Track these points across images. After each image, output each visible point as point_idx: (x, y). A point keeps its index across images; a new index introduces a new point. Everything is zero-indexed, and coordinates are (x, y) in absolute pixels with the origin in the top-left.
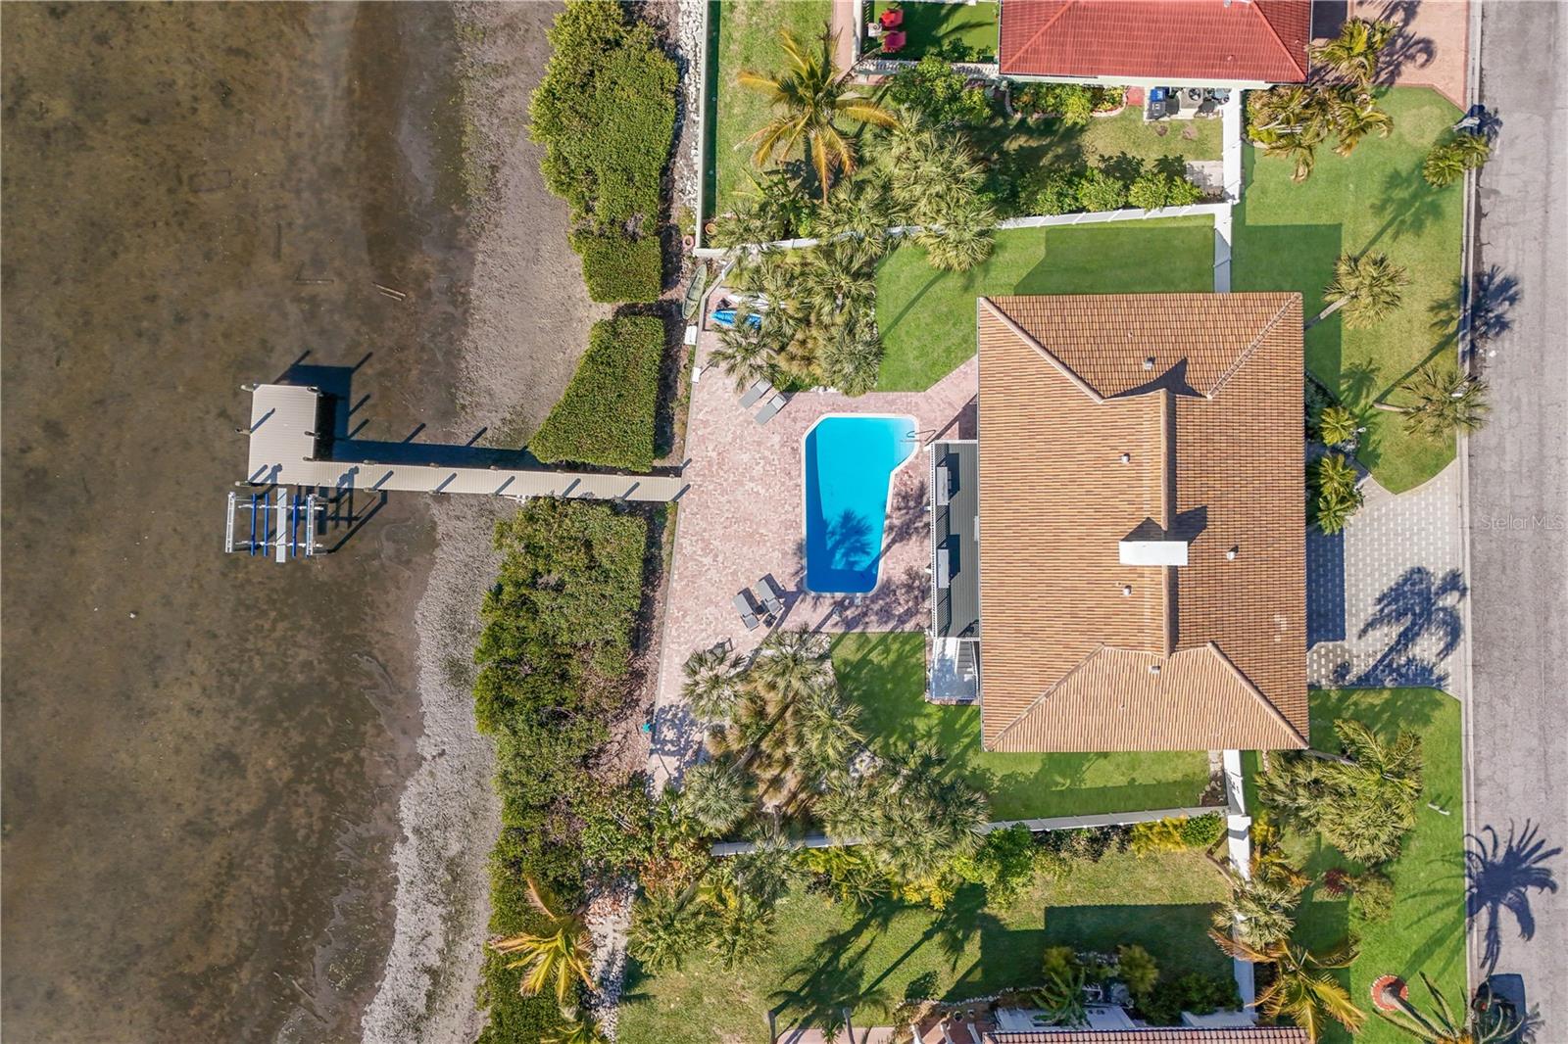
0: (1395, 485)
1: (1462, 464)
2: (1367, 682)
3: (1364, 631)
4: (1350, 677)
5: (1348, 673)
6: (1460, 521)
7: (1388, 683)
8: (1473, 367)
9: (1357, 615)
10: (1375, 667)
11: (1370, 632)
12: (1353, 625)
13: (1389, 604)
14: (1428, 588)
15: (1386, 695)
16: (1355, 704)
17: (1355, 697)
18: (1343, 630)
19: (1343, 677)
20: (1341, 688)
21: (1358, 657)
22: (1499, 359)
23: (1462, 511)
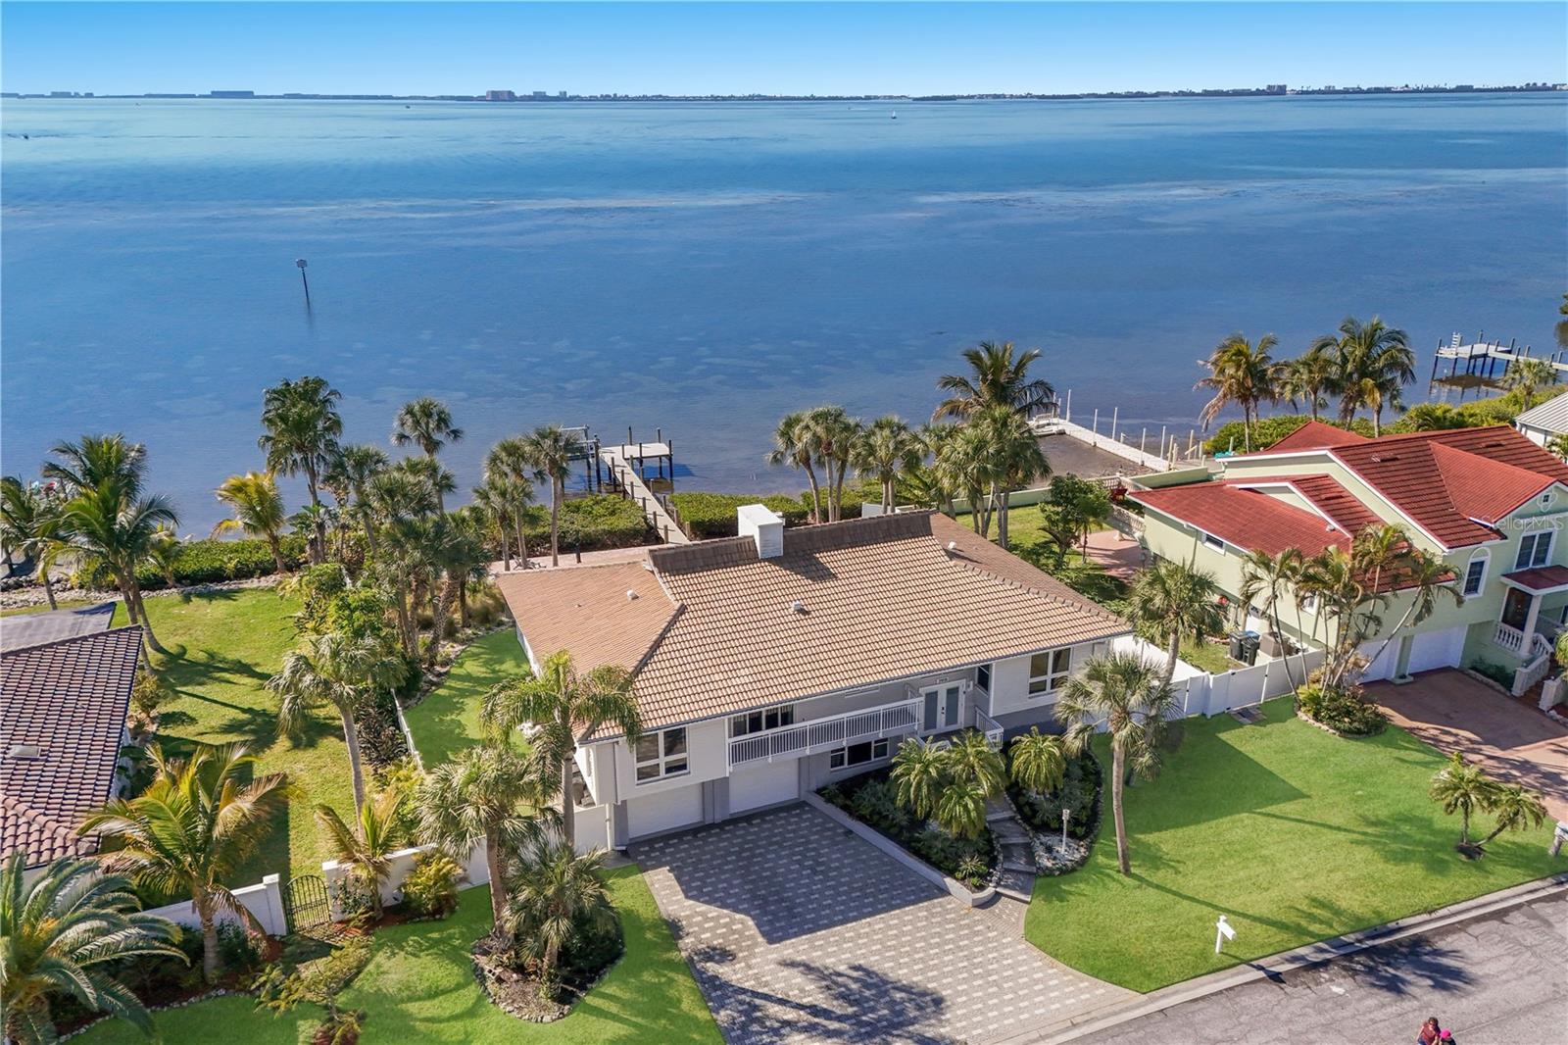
0: (1036, 934)
1: (1138, 1006)
2: (715, 991)
3: (793, 964)
4: (712, 968)
5: (717, 962)
6: (1050, 1030)
7: (723, 1016)
8: (1293, 973)
9: (815, 948)
10: (744, 991)
11: (795, 971)
12: (797, 948)
13: (856, 980)
14: (913, 1021)
15: (703, 1015)
16: (671, 981)
17: (680, 978)
18: (780, 940)
19: (709, 958)
20: (691, 960)
21: (750, 967)
22: (1339, 1002)
23: (1068, 1029)
